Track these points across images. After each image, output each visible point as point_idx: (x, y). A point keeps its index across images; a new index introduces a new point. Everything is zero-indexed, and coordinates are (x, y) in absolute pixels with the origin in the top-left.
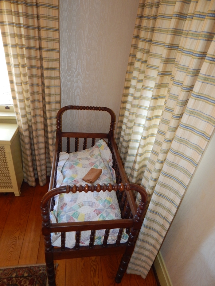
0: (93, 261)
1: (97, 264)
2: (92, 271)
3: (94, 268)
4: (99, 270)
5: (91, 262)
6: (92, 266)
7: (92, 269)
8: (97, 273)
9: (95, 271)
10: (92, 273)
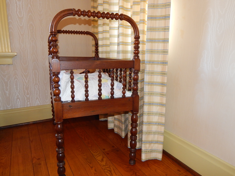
0: (104, 165)
1: (110, 166)
2: (107, 172)
3: (107, 170)
4: (114, 169)
5: (102, 167)
6: (105, 169)
7: (106, 171)
8: (113, 172)
9: (110, 171)
10: (107, 173)
